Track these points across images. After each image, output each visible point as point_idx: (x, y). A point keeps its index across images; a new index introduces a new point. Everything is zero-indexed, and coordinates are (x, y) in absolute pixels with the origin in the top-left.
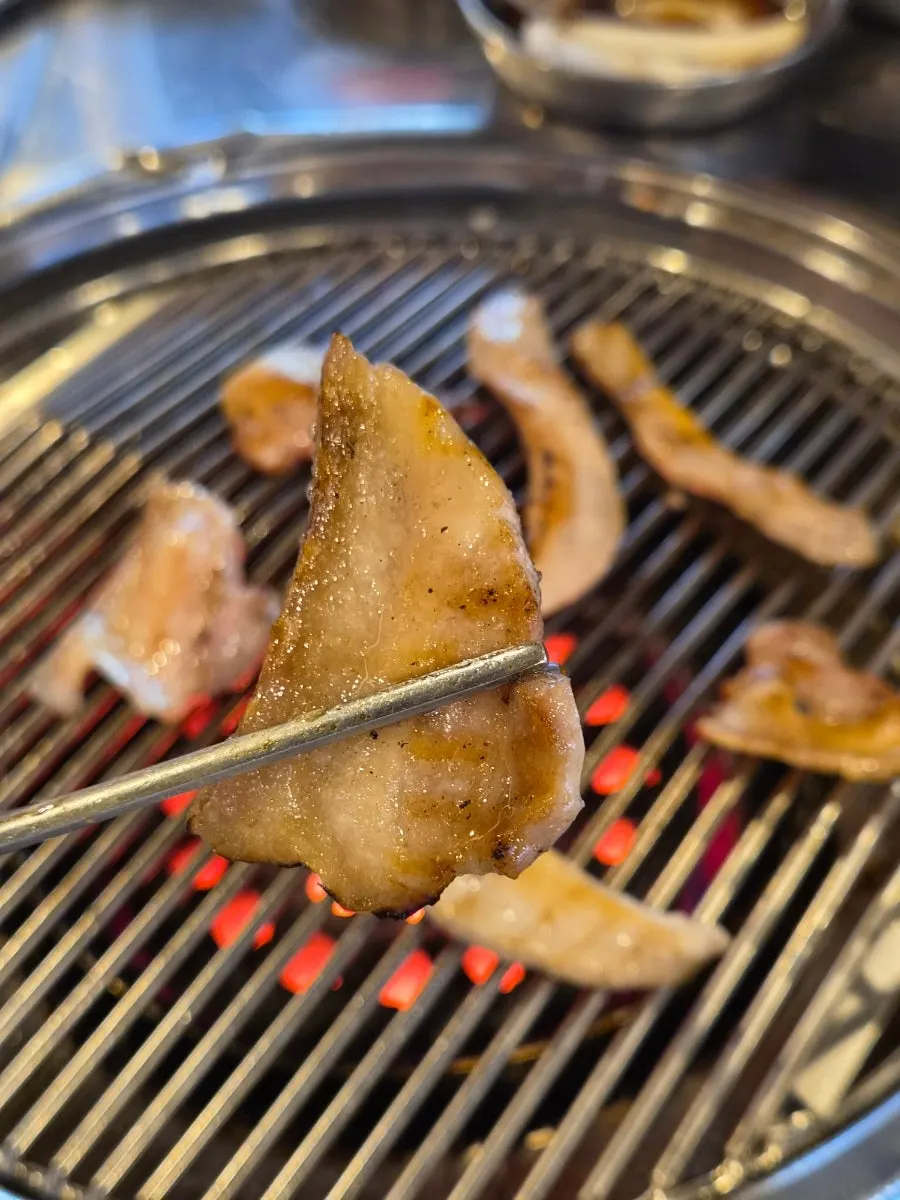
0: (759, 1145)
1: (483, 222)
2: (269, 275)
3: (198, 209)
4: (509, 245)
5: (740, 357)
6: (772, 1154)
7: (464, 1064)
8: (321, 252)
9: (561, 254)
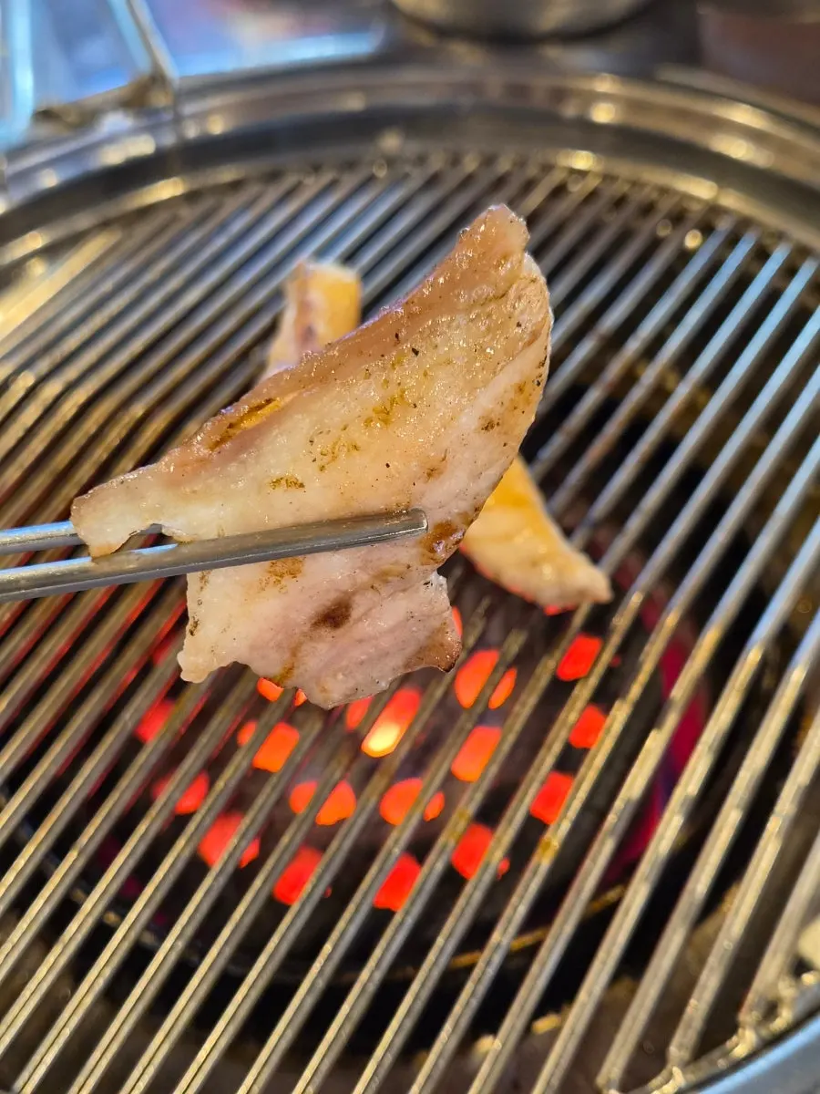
0: (771, 1010)
1: (391, 142)
2: (187, 214)
3: (113, 156)
4: (421, 160)
5: (654, 245)
6: (785, 1017)
7: (465, 960)
8: (236, 186)
9: (470, 164)
